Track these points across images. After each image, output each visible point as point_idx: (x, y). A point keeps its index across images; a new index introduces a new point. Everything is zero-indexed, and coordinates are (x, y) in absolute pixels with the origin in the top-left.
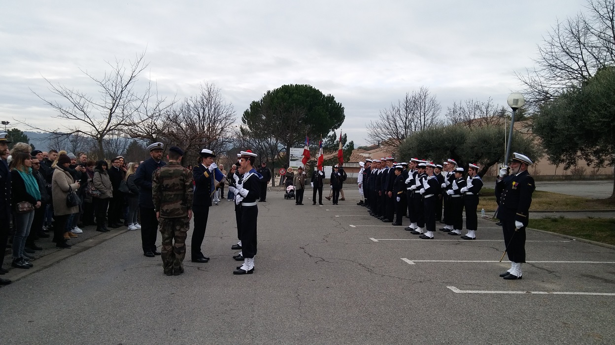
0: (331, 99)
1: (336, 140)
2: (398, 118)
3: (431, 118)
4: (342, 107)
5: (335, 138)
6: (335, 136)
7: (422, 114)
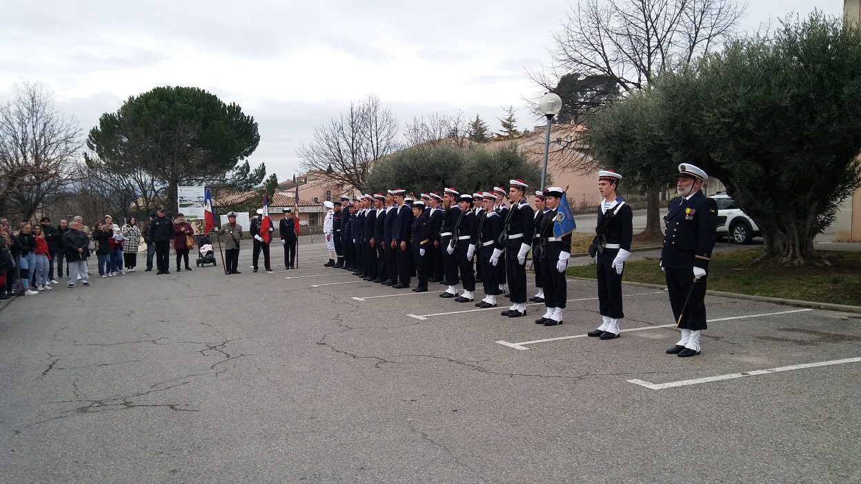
0: (235, 110)
1: (250, 173)
2: (341, 140)
3: (385, 139)
4: (254, 122)
5: (248, 170)
6: (247, 167)
7: (374, 133)
